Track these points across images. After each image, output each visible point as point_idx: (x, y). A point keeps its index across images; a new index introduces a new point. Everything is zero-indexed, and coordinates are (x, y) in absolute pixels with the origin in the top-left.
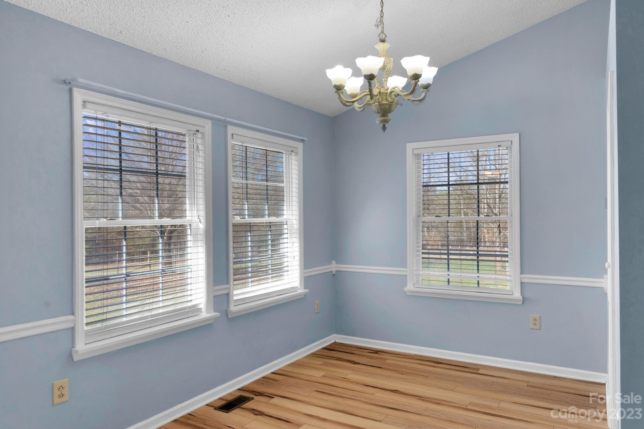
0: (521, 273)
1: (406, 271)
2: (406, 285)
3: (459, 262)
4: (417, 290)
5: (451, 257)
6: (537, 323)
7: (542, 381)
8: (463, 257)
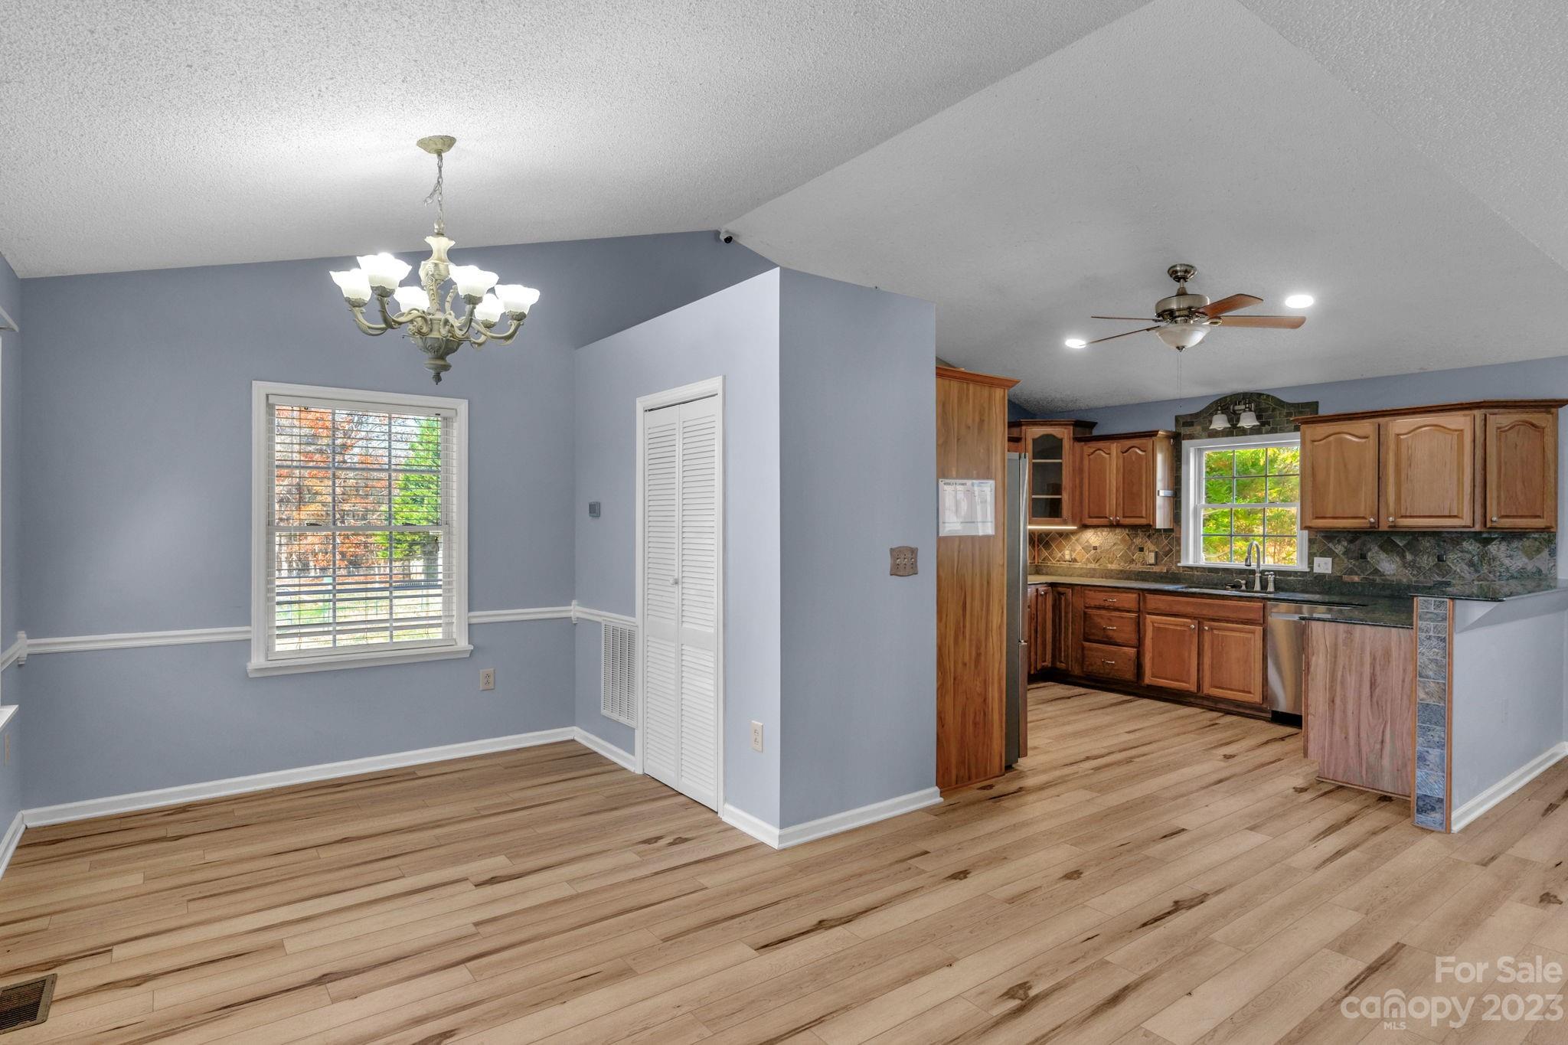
0: (470, 610)
1: (249, 632)
2: (249, 658)
3: (362, 604)
4: (270, 664)
5: (339, 596)
6: (491, 679)
7: (489, 762)
8: (369, 595)
